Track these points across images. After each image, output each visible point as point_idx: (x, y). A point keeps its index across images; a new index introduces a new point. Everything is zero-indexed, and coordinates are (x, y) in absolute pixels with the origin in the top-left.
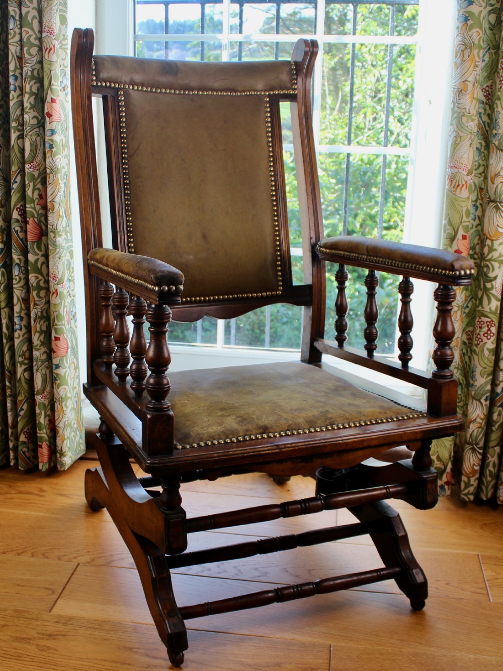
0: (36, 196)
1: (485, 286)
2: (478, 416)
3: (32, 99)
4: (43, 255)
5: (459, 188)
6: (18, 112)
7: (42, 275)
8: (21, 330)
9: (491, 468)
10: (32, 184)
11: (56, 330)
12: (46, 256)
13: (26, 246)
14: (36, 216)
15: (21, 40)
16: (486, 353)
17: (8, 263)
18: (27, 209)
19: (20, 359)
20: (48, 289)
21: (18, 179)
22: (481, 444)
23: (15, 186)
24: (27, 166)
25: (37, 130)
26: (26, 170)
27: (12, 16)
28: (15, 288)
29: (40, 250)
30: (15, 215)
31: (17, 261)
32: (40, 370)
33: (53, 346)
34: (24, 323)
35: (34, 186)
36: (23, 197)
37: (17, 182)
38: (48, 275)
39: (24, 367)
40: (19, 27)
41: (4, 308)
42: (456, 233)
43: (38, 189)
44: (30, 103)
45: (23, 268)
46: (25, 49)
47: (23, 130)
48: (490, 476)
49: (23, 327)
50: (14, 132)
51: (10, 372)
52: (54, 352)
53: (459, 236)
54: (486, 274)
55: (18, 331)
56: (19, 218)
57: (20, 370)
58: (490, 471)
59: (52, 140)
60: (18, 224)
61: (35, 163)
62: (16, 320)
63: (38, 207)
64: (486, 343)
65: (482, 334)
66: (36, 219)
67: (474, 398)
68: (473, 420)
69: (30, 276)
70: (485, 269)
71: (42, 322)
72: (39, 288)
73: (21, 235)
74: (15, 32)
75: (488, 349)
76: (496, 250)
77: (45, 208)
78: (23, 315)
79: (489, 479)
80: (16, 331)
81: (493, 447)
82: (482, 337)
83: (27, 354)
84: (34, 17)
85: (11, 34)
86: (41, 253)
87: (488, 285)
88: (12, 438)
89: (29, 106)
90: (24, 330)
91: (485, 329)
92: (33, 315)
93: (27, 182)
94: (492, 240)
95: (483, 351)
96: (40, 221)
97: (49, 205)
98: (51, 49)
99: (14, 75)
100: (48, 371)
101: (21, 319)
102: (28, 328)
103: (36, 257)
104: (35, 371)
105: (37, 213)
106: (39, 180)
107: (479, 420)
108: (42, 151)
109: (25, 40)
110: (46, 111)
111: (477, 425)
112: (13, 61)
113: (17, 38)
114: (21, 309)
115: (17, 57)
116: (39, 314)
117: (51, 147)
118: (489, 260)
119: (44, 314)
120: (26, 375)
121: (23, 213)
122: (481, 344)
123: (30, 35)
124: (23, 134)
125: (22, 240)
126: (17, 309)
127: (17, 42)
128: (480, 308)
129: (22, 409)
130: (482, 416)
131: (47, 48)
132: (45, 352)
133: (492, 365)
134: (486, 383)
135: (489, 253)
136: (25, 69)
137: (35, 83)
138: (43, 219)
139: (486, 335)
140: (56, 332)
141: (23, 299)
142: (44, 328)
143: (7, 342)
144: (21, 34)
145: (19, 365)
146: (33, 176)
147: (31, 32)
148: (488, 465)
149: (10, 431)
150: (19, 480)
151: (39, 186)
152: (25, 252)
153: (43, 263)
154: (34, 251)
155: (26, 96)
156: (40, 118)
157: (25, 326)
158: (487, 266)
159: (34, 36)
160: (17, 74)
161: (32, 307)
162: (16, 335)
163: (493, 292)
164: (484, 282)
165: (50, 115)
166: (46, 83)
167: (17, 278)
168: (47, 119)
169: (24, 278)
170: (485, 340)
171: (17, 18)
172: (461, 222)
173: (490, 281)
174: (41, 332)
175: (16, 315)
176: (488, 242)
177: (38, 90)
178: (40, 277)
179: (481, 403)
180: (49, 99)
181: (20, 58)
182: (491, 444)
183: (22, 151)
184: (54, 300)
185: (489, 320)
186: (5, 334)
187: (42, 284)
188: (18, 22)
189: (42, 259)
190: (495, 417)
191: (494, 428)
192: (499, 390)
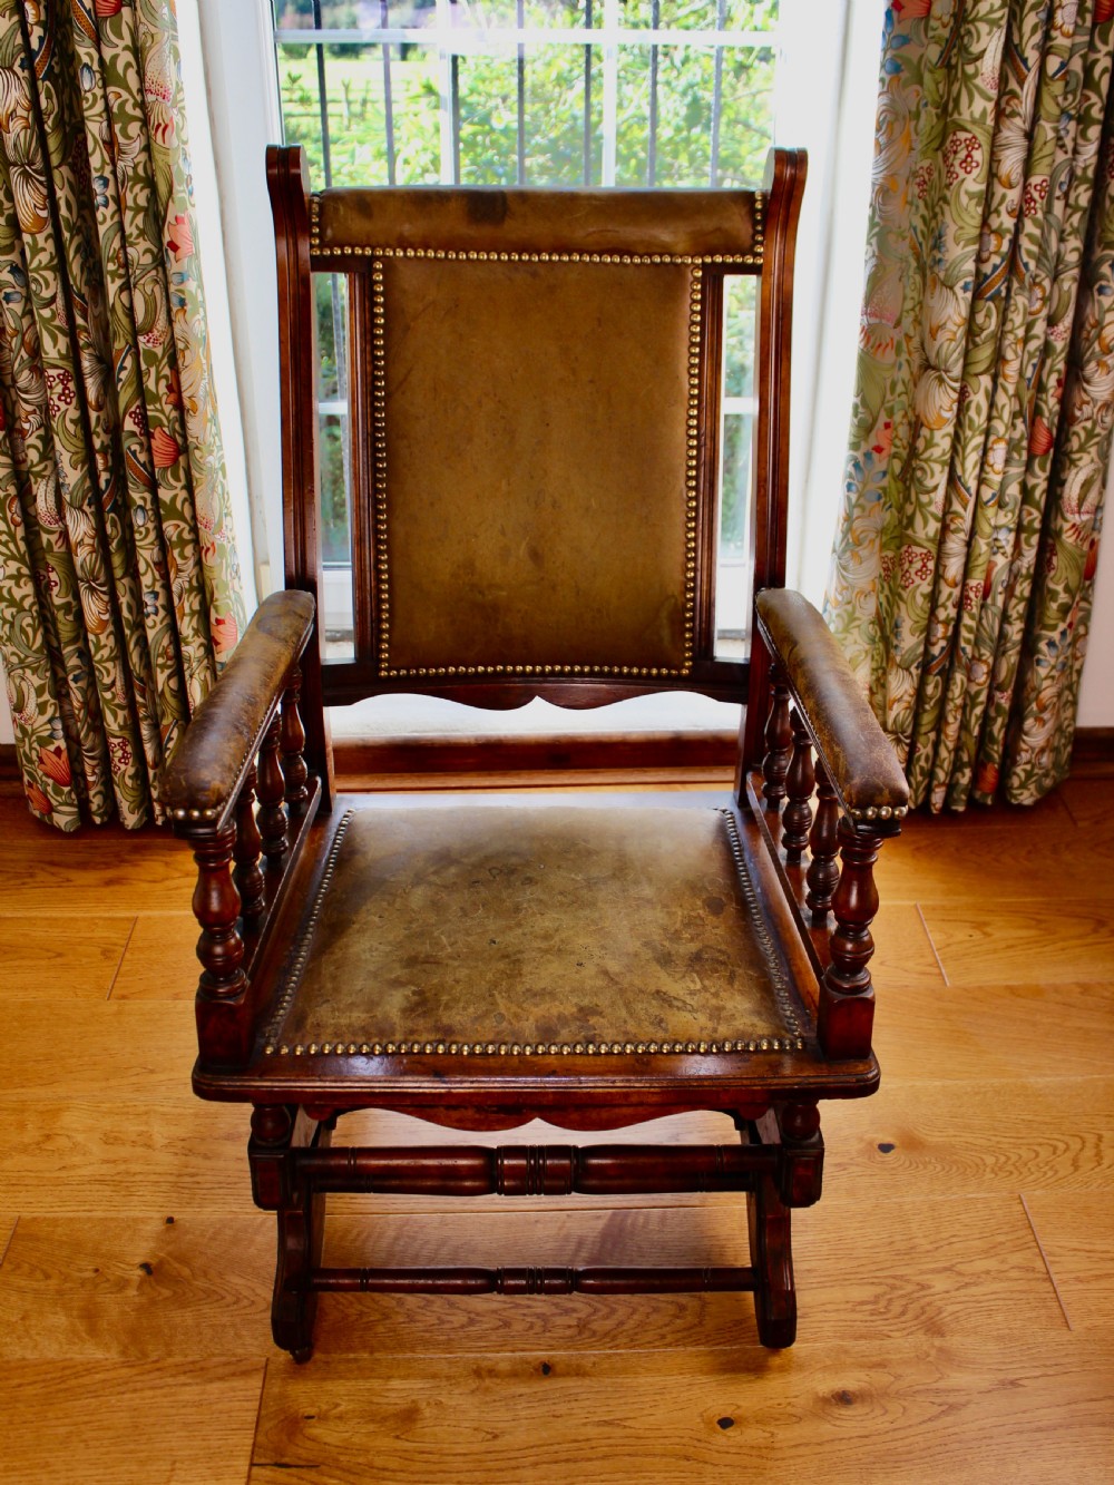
0: (163, 389)
1: (917, 499)
2: (906, 692)
3: (140, 220)
4: (183, 488)
5: (881, 350)
6: (116, 244)
7: (185, 521)
8: (156, 614)
9: (922, 763)
10: (153, 370)
11: (216, 608)
12: (190, 487)
13: (152, 474)
14: (166, 422)
15: (108, 109)
16: (920, 600)
17: (120, 501)
18: (149, 413)
19: (160, 661)
20: (196, 542)
21: (128, 363)
22: (909, 731)
23: (123, 375)
24: (141, 339)
25: (154, 273)
26: (141, 346)
27: (86, 65)
28: (141, 547)
29: (178, 480)
30: (129, 425)
31: (140, 502)
32: (196, 676)
33: (214, 633)
34: (161, 601)
35: (158, 372)
36: (141, 392)
37: (125, 368)
38: (194, 517)
39: (167, 672)
40: (100, 83)
41: (122, 578)
42: (875, 420)
43: (166, 377)
44: (137, 227)
45: (150, 513)
46: (117, 127)
47: (127, 275)
48: (921, 774)
49: (161, 610)
50: (113, 281)
51: (141, 680)
52: (217, 644)
53: (880, 424)
54: (921, 483)
55: (152, 617)
56: (136, 429)
57: (161, 677)
58: (922, 768)
59: (182, 291)
60: (134, 440)
61: (155, 332)
62: (148, 599)
63: (168, 408)
64: (918, 586)
65: (913, 571)
66: (166, 429)
67: (899, 666)
68: (896, 698)
69: (164, 526)
70: (919, 474)
71: (191, 598)
72: (182, 543)
73: (142, 457)
74: (94, 95)
75: (922, 595)
76: (937, 445)
77: (179, 405)
78: (158, 588)
79: (920, 778)
80: (148, 615)
81: (926, 734)
82: (913, 576)
83: (171, 651)
84: (128, 65)
85: (87, 100)
86: (179, 485)
87: (924, 499)
88: (156, 784)
89: (135, 232)
90: (162, 613)
91: (918, 565)
92: (175, 588)
93: (144, 367)
94: (932, 430)
95: (914, 597)
96: (174, 430)
97: (187, 403)
98: (166, 127)
99: (101, 177)
100: (208, 674)
101: (156, 595)
102: (170, 609)
103: (174, 492)
104: (187, 677)
105: (167, 418)
106: (165, 360)
107: (906, 698)
108: (164, 309)
109: (115, 110)
110: (166, 239)
111: (904, 705)
112: (98, 151)
113: (100, 106)
114: (155, 580)
115: (104, 142)
116: (187, 585)
117: (183, 303)
118: (926, 461)
119: (195, 583)
120: (173, 684)
121: (144, 421)
122: (911, 586)
123: (122, 99)
124: (128, 282)
125: (143, 465)
126: (146, 580)
127: (100, 115)
128: (910, 532)
129: (170, 739)
130: (911, 691)
131: (159, 125)
132: (202, 645)
133: (926, 616)
134: (918, 644)
135: (926, 449)
136: (120, 164)
137: (142, 190)
138: (177, 426)
139: (919, 573)
140: (217, 611)
141: (155, 564)
142: (196, 607)
143: (132, 634)
144: (105, 97)
145: (159, 670)
146: (155, 354)
147: (125, 95)
148: (919, 759)
149: (151, 773)
150: (176, 849)
151: (167, 371)
152: (153, 486)
153: (185, 500)
154: (168, 483)
155: (128, 215)
156: (155, 250)
157: (163, 606)
158: (922, 469)
159: (131, 101)
160: (107, 173)
161: (172, 575)
162: (149, 622)
163: (932, 509)
164: (917, 494)
165: (174, 247)
166: (162, 188)
167: (142, 529)
168: (171, 253)
169: (155, 528)
170: (918, 580)
171: (96, 67)
172: (883, 403)
173: (928, 492)
174: (193, 613)
175: (145, 590)
176: (925, 432)
177: (148, 200)
178: (183, 525)
179: (910, 673)
180: (170, 218)
181: (110, 144)
182: (923, 730)
183: (130, 311)
184: (209, 560)
185: (925, 551)
186: (127, 620)
187: (187, 536)
188: (98, 76)
189: (183, 494)
190: (930, 690)
191: (927, 707)
192: (936, 651)
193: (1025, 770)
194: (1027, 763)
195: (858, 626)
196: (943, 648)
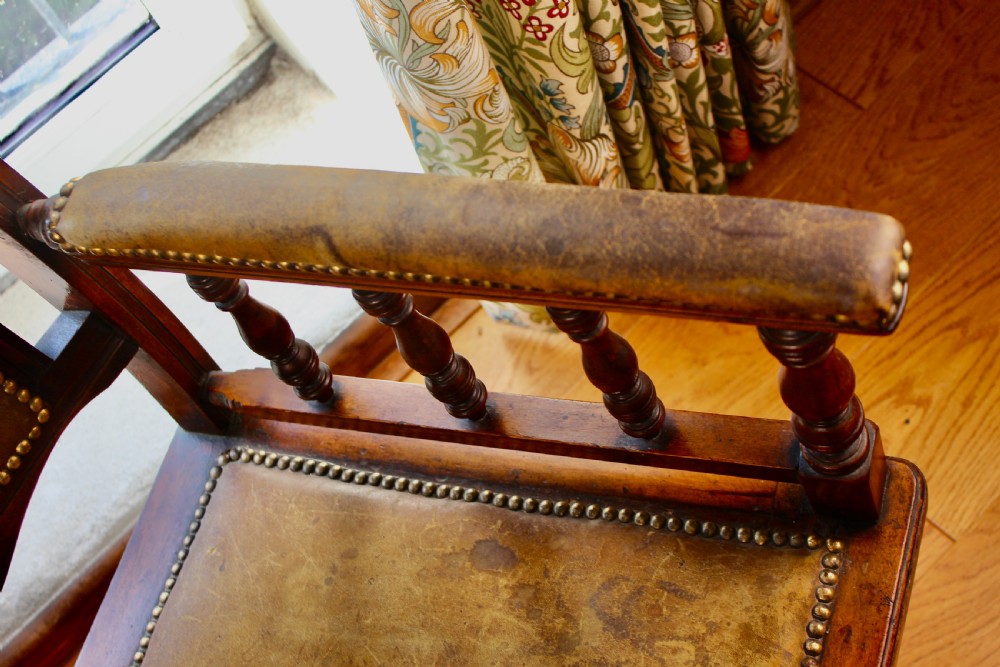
2: (607, 160)
16: (572, 44)
64: (561, 28)
67: (583, 140)
68: (599, 176)
75: (572, 34)
82: (546, 20)
91: (548, 2)
95: (561, 45)
107: (611, 165)
122: (550, 36)
130: (612, 153)
134: (595, 97)
139: (556, 12)
170: (556, 20)
179: (602, 135)
190: (631, 126)
191: (638, 146)
192: (618, 76)
193: (778, 102)
194: (777, 91)
195: (501, 140)
196: (625, 68)
